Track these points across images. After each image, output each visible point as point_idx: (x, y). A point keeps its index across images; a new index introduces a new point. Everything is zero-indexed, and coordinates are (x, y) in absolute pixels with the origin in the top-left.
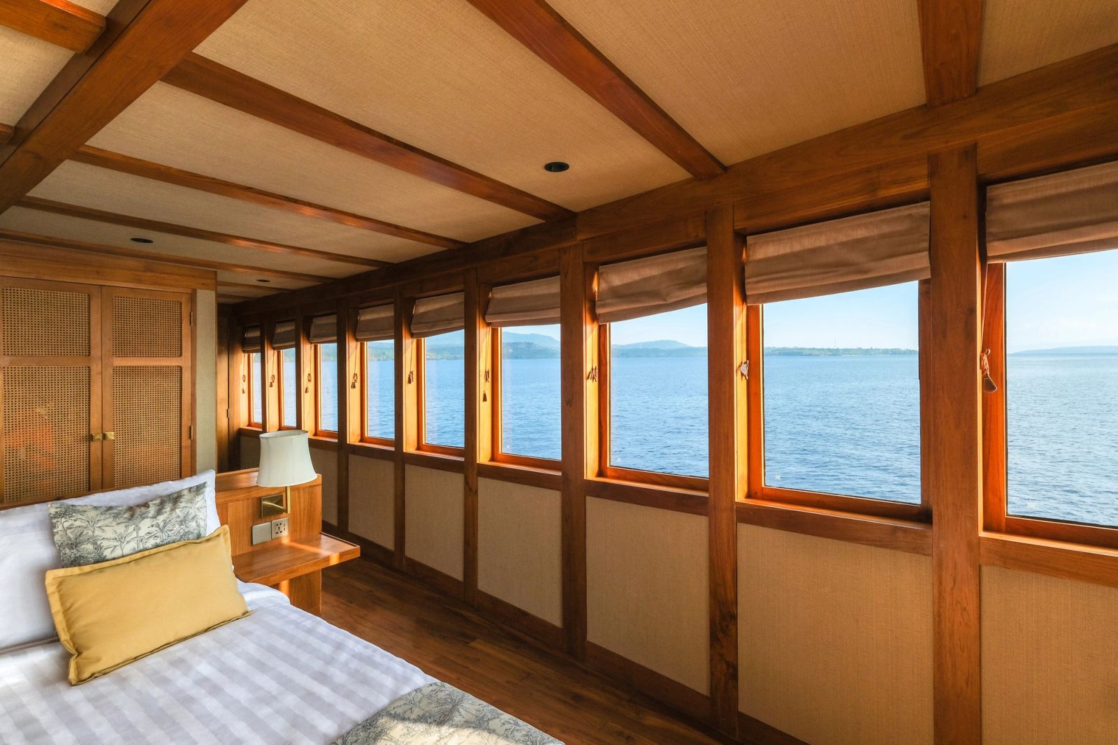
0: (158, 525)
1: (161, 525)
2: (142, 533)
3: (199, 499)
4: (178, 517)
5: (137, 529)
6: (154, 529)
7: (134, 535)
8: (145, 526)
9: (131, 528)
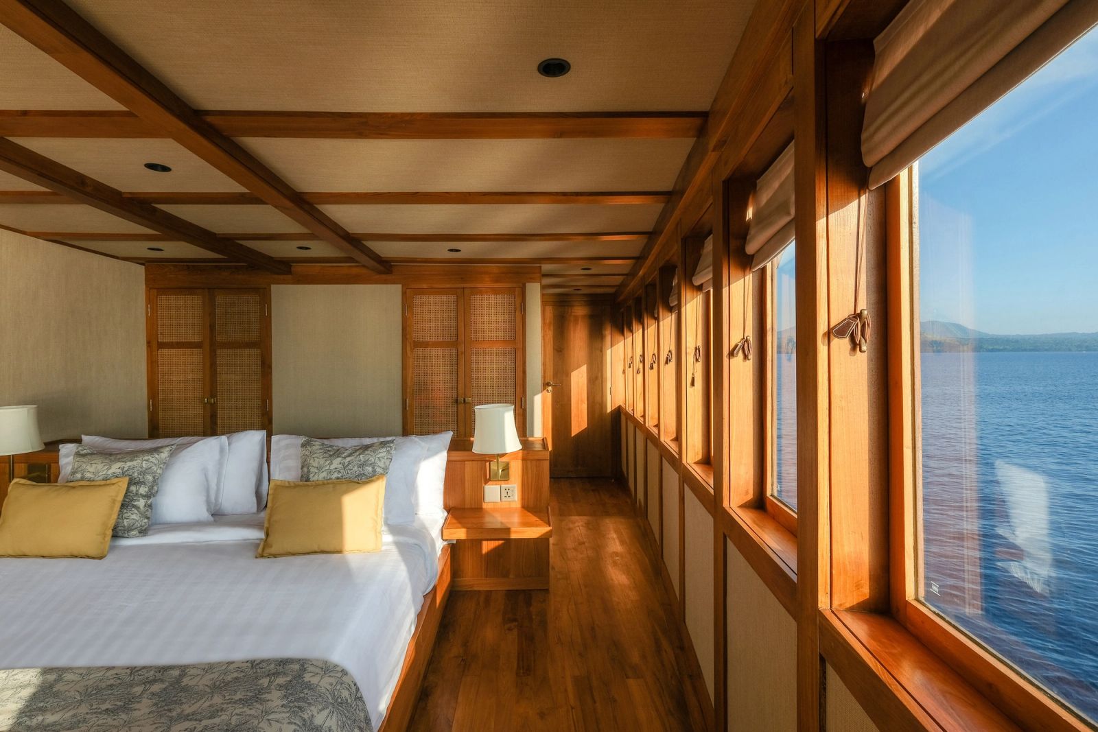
0: (343, 464)
1: (346, 464)
2: (332, 467)
3: (381, 451)
4: (360, 461)
5: (331, 464)
6: (341, 466)
7: (327, 468)
8: (336, 462)
9: (328, 462)
